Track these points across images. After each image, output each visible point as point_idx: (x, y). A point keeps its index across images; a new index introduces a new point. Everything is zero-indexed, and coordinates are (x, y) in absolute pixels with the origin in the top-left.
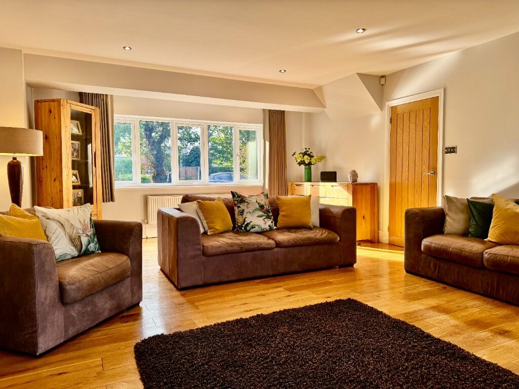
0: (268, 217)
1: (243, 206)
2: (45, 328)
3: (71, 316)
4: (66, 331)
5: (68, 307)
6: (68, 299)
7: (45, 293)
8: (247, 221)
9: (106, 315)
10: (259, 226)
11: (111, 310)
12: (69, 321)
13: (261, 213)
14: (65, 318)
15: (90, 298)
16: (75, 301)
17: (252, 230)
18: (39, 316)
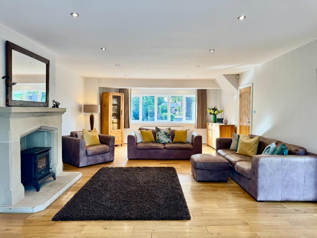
0: (169, 138)
1: (159, 133)
2: (82, 161)
3: (89, 159)
4: (87, 163)
5: (88, 157)
6: (88, 155)
7: (82, 152)
8: (160, 139)
9: (100, 162)
10: (164, 141)
11: (102, 160)
12: (88, 161)
13: (165, 136)
14: (87, 159)
15: (95, 156)
16: (90, 156)
17: (161, 142)
18: (80, 158)
